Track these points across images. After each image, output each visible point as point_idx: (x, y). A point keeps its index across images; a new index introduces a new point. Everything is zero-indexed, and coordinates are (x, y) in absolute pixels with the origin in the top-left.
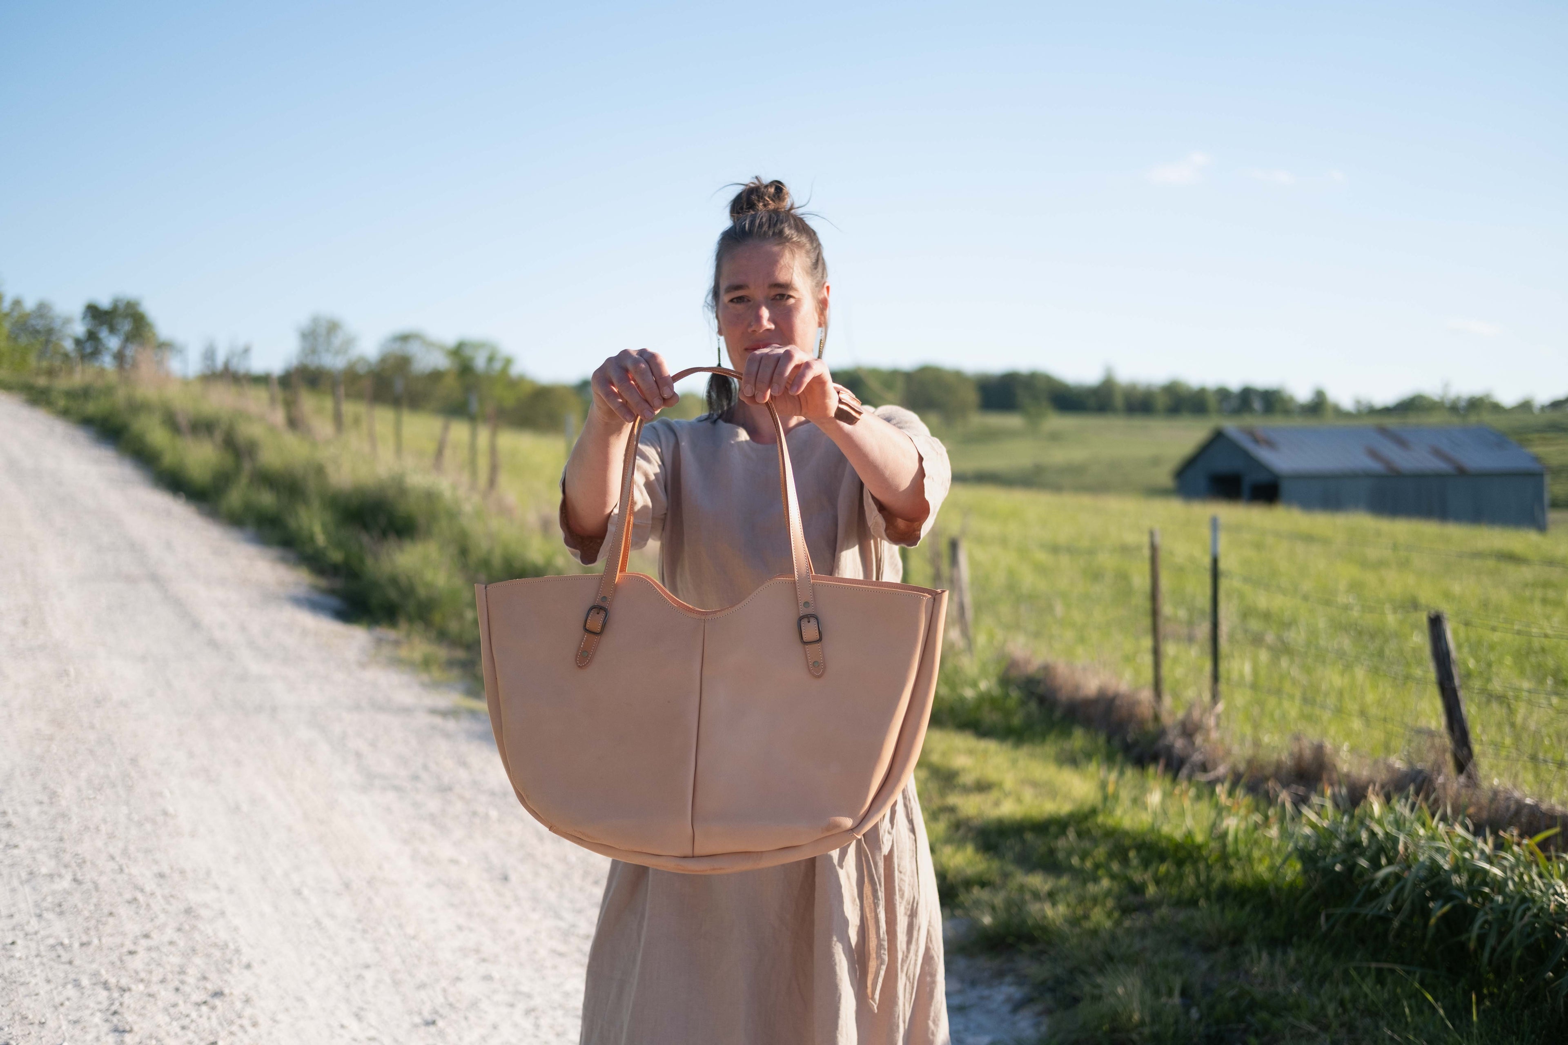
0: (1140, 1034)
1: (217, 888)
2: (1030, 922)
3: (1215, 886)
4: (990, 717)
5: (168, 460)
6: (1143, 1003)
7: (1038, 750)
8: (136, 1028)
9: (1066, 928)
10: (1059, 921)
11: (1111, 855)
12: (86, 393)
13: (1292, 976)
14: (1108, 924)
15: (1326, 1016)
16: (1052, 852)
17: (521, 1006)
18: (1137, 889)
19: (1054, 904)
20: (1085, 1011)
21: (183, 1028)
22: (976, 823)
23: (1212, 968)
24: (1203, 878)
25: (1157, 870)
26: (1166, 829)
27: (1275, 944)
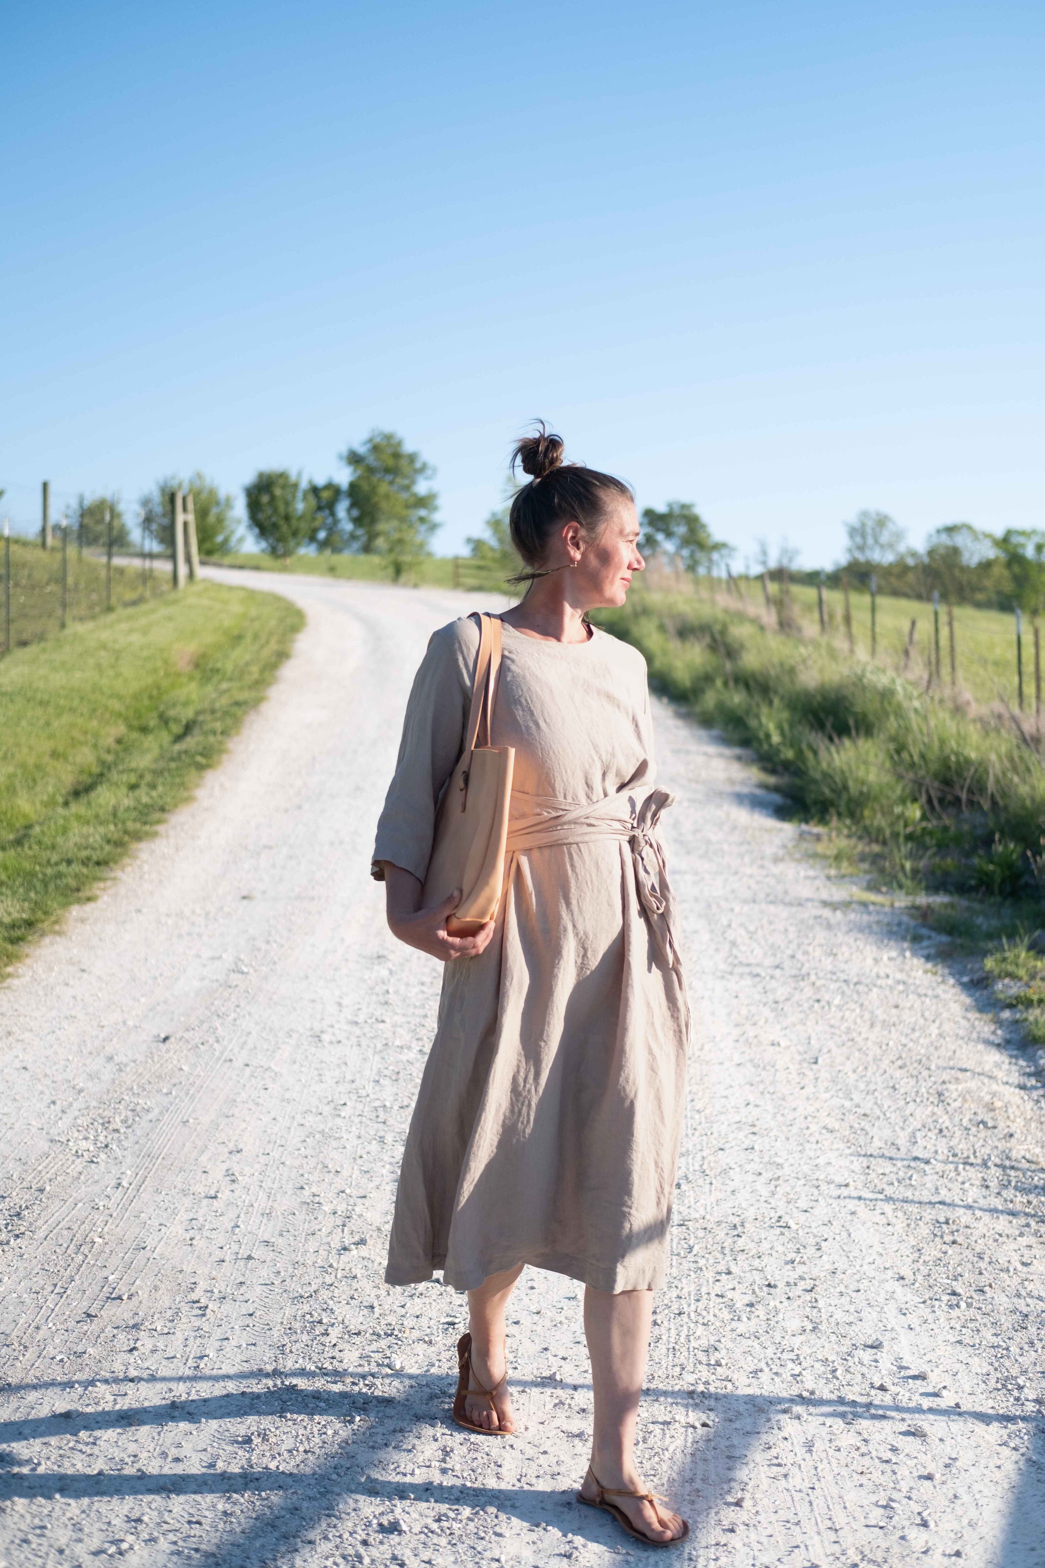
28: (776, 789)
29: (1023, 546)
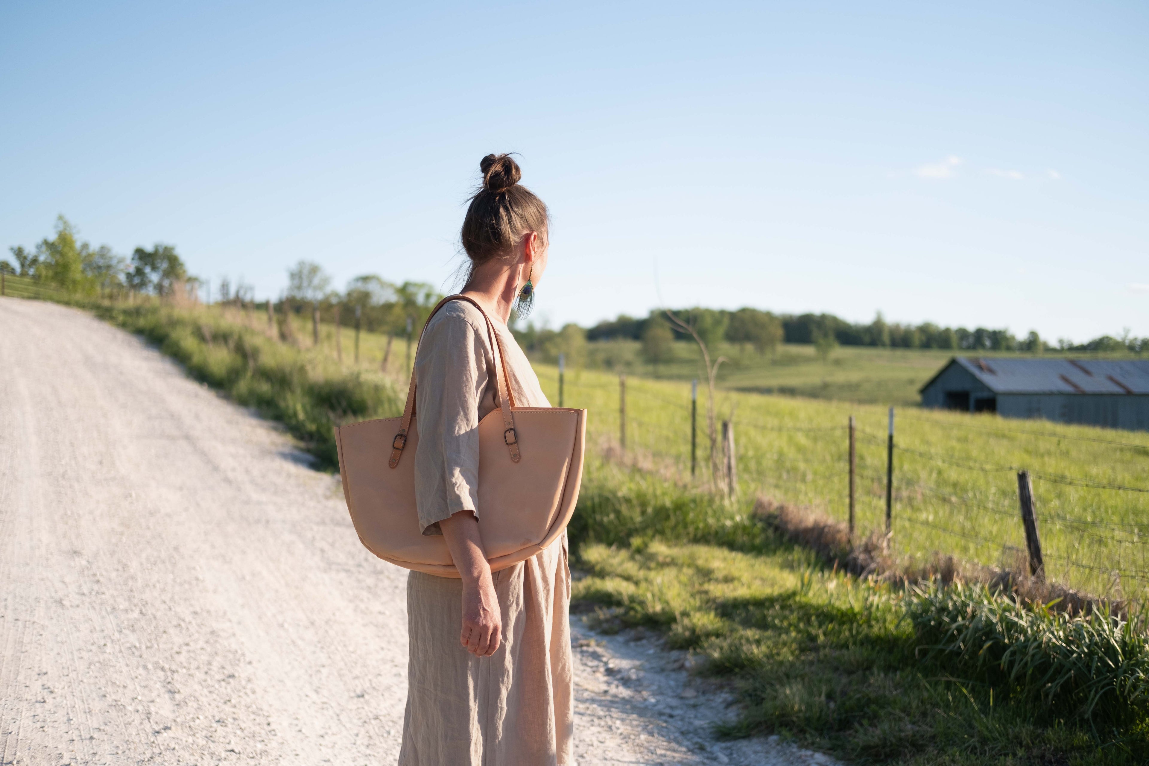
0: (797, 717)
1: (230, 621)
3: (860, 637)
4: (741, 539)
5: (196, 359)
6: (802, 700)
7: (769, 560)
8: (182, 691)
9: (765, 660)
10: (761, 656)
11: (800, 619)
12: (137, 312)
13: (896, 686)
14: (791, 658)
15: (911, 708)
16: (764, 617)
18: (813, 639)
19: (759, 646)
20: (768, 705)
22: (719, 601)
23: (850, 683)
24: (854, 632)
25: (827, 628)
26: (837, 604)
27: (889, 668)
28: (308, 451)
29: (417, 294)
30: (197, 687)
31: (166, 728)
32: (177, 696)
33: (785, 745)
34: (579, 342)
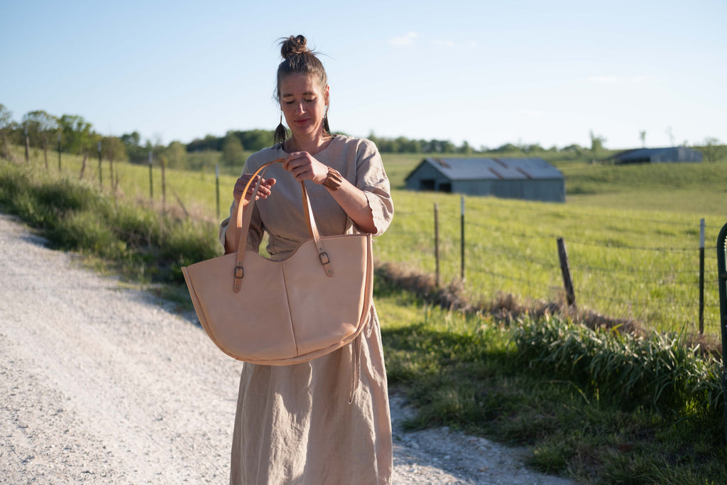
0: (459, 413)
1: (40, 366)
2: (404, 371)
3: (480, 353)
6: (460, 401)
8: (29, 426)
9: (420, 373)
10: (416, 370)
11: (433, 342)
13: (519, 387)
14: (437, 371)
15: (535, 403)
16: (406, 342)
17: (197, 412)
18: (447, 356)
19: (413, 363)
20: (434, 406)
21: (50, 425)
23: (484, 386)
24: (474, 350)
25: (454, 348)
26: (455, 331)
27: (509, 375)
29: (72, 123)
30: (38, 421)
31: (30, 458)
32: (27, 430)
33: (454, 433)
34: (182, 153)
